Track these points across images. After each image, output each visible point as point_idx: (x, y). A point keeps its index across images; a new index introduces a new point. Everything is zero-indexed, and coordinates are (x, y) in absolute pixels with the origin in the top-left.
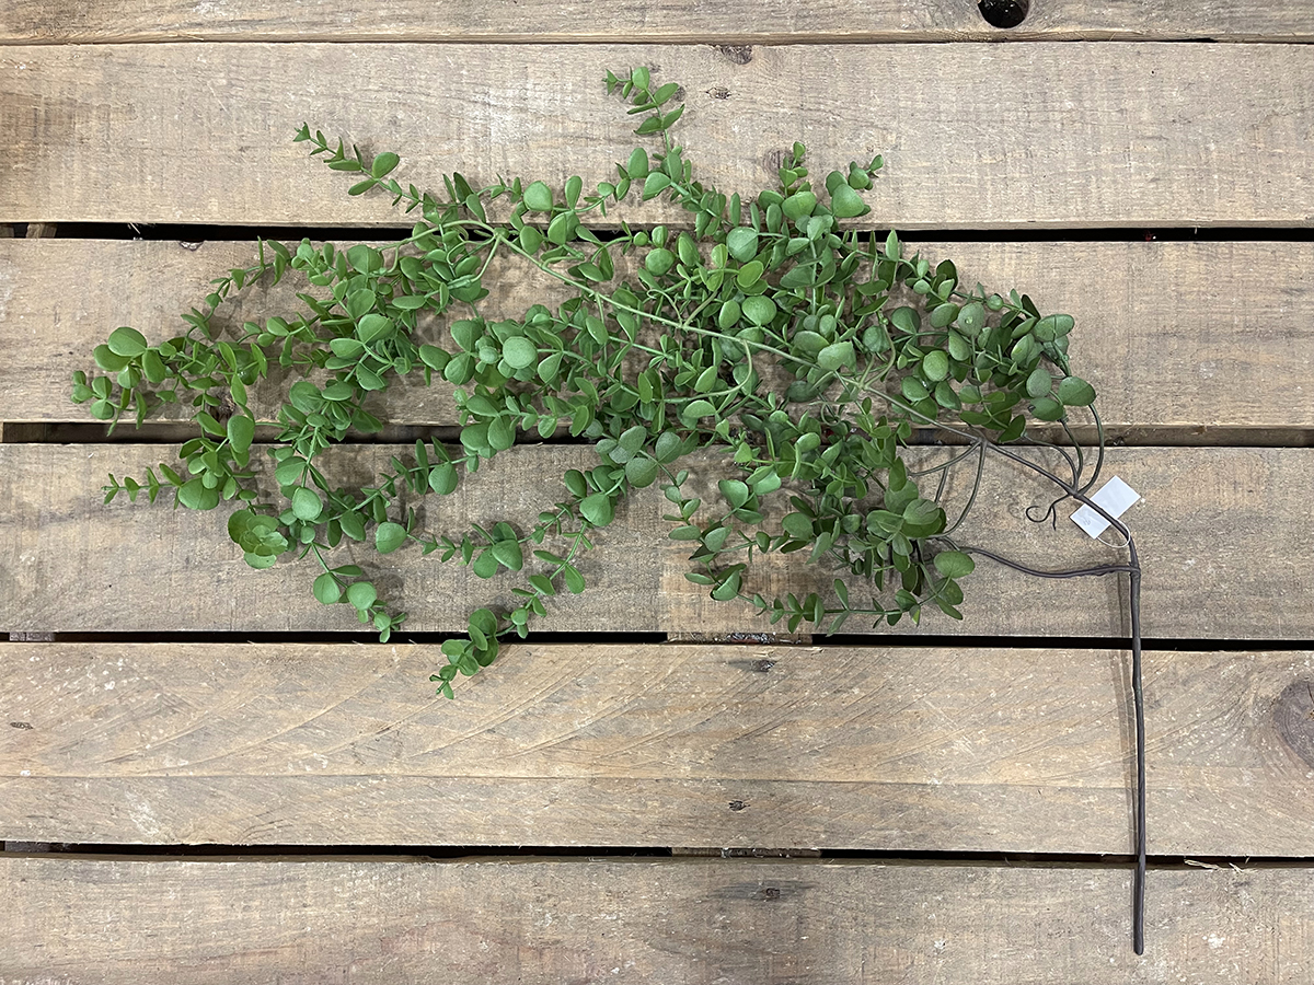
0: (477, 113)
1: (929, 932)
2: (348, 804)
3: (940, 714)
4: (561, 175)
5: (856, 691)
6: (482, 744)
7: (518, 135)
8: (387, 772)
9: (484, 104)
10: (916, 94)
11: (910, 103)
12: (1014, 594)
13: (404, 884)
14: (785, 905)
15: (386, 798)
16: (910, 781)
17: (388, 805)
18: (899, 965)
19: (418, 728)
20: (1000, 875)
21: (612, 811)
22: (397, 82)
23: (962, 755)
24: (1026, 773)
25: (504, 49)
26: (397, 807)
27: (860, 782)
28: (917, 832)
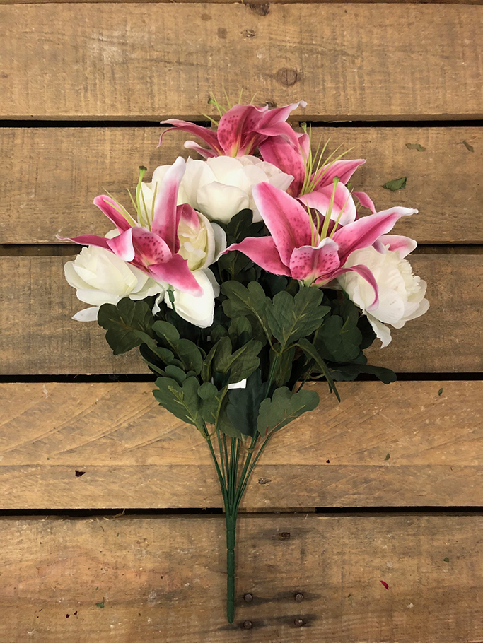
0: (94, 46)
1: (384, 557)
2: (17, 483)
3: (390, 423)
4: (149, 84)
5: (337, 409)
6: (100, 445)
7: (121, 60)
8: (40, 462)
9: (99, 40)
12: (436, 347)
13: (51, 533)
14: (294, 542)
15: (41, 479)
16: (372, 464)
17: (41, 484)
18: (364, 577)
19: (60, 435)
20: (428, 521)
21: (184, 486)
22: (45, 27)
23: (404, 448)
24: (443, 458)
25: (113, 6)
26: (47, 485)
27: (340, 466)
28: (376, 495)
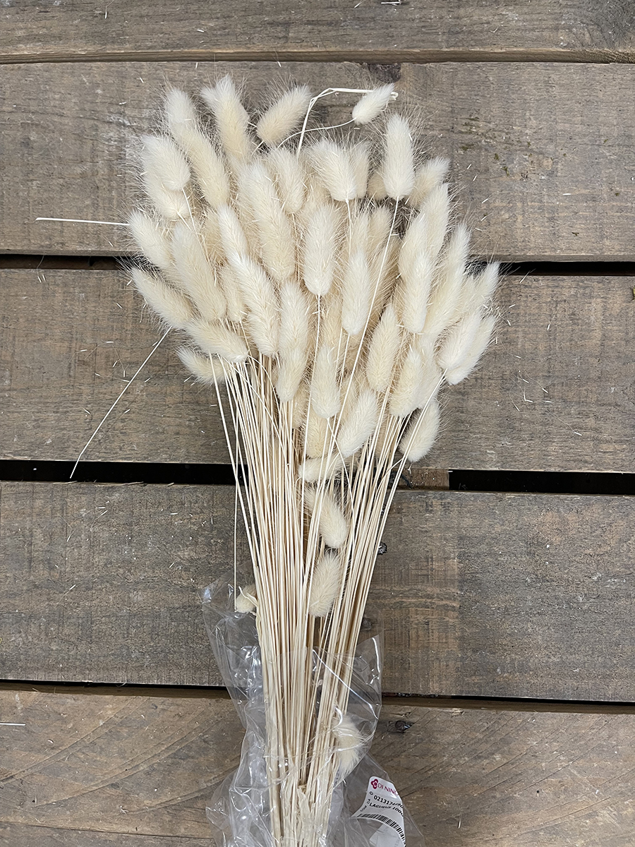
10: (574, 116)
11: (567, 125)
